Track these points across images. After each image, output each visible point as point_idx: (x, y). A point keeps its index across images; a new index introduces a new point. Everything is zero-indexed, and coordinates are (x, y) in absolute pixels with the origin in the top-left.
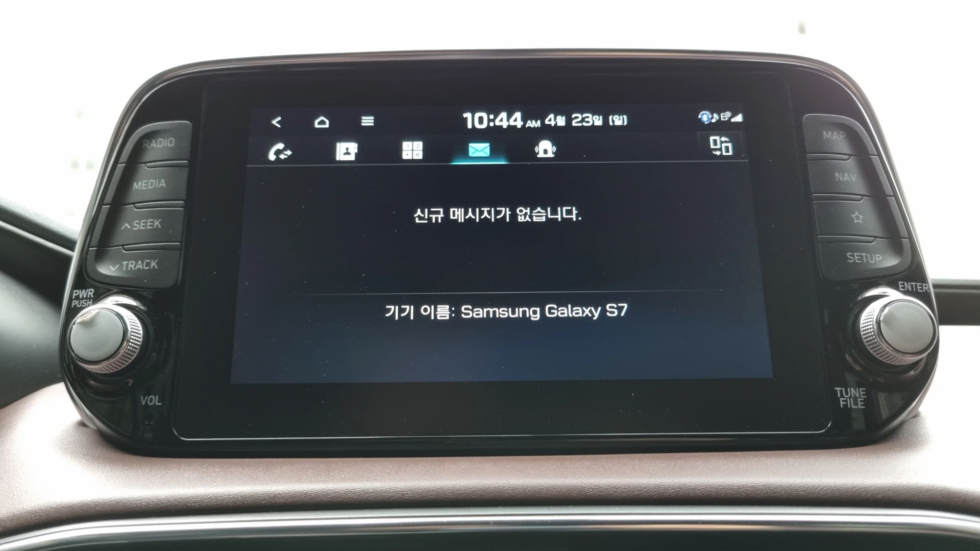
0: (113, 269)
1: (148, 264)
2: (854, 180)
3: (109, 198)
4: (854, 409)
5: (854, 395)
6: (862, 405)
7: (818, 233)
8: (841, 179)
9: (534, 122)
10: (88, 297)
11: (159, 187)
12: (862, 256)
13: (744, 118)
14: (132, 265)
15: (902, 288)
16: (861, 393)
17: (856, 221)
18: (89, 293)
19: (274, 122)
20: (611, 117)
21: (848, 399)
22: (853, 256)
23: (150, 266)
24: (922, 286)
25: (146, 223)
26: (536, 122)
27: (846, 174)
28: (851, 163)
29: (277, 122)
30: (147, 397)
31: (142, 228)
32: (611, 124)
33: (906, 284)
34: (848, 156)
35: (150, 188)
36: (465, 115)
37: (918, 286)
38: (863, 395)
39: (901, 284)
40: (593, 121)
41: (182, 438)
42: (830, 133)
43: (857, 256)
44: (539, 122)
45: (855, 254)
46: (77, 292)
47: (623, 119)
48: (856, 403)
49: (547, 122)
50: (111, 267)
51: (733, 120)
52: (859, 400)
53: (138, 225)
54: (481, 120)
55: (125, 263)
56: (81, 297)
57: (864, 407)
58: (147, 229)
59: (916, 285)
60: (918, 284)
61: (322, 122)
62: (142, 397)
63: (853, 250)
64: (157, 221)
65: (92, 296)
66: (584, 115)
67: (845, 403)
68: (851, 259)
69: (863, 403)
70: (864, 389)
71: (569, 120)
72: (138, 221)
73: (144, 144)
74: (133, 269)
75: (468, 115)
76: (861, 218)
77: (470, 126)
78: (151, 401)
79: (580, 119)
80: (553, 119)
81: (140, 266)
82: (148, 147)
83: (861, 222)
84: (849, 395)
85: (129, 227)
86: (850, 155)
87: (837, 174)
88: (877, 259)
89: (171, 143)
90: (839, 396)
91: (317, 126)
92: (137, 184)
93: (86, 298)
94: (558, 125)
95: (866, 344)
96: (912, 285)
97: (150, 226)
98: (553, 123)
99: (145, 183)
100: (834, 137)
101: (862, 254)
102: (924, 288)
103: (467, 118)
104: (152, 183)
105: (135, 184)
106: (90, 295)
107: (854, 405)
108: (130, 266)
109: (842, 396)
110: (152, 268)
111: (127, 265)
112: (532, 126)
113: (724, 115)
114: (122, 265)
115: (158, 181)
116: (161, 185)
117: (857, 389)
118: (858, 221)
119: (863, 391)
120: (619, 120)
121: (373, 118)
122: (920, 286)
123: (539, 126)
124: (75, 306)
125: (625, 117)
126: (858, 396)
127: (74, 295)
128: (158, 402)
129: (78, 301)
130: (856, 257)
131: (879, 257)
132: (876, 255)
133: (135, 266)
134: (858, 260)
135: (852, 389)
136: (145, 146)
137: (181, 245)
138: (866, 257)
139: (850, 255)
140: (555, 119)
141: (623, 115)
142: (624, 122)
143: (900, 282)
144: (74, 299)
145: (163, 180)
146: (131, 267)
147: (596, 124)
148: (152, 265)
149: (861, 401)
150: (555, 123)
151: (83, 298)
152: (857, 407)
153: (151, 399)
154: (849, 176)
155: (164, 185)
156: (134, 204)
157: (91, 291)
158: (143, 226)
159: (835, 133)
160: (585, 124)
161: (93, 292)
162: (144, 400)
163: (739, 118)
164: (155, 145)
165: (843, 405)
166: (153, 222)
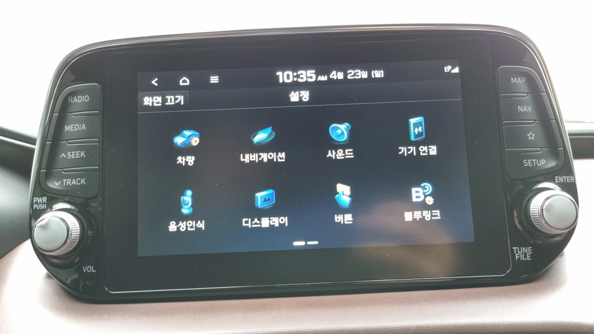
0: (57, 184)
1: (79, 181)
2: (530, 110)
3: (50, 137)
4: (524, 261)
5: (525, 252)
6: (529, 258)
7: (505, 147)
8: (522, 111)
9: (323, 77)
10: (44, 202)
11: (82, 129)
12: (533, 161)
13: (460, 70)
14: (69, 182)
15: (557, 180)
16: (529, 250)
17: (530, 139)
18: (44, 200)
19: (153, 82)
20: (373, 72)
21: (521, 254)
22: (527, 162)
23: (81, 182)
24: (570, 178)
25: (75, 153)
26: (324, 77)
27: (525, 107)
28: (528, 98)
29: (155, 82)
30: (86, 267)
31: (73, 157)
32: (373, 77)
33: (560, 177)
34: (527, 94)
35: (76, 130)
36: (278, 74)
37: (567, 178)
38: (530, 251)
39: (557, 178)
40: (361, 75)
41: (111, 292)
42: (516, 79)
43: (530, 161)
44: (326, 77)
45: (529, 160)
46: (36, 199)
47: (381, 72)
48: (525, 257)
49: (331, 77)
50: (56, 183)
51: (453, 71)
52: (527, 254)
53: (70, 155)
54: (288, 76)
55: (65, 180)
56: (39, 202)
57: (530, 259)
58: (76, 158)
59: (566, 179)
60: (568, 177)
61: (184, 81)
62: (83, 267)
63: (528, 157)
64: (82, 153)
65: (46, 202)
66: (356, 71)
67: (519, 257)
68: (526, 164)
69: (530, 257)
70: (531, 248)
71: (346, 75)
72: (70, 153)
73: (69, 100)
74: (70, 184)
75: (279, 73)
76: (533, 136)
77: (281, 81)
78: (89, 270)
79: (353, 74)
80: (335, 75)
81: (74, 182)
82: (72, 102)
83: (533, 139)
84: (522, 252)
85: (65, 156)
86: (528, 93)
87: (519, 107)
88: (543, 163)
89: (87, 99)
90: (515, 252)
91: (181, 84)
92: (67, 127)
93: (42, 203)
94: (339, 78)
95: (534, 222)
96: (564, 179)
97: (78, 156)
98: (335, 78)
99: (72, 126)
100: (518, 81)
101: (533, 160)
102: (571, 179)
103: (279, 75)
104: (77, 126)
105: (66, 127)
106: (45, 201)
107: (524, 258)
108: (68, 182)
109: (517, 253)
110: (82, 184)
111: (66, 182)
112: (322, 80)
113: (447, 68)
114: (62, 182)
115: (80, 125)
116: (83, 128)
117: (527, 248)
118: (531, 138)
119: (530, 249)
120: (378, 74)
121: (218, 77)
122: (568, 178)
123: (326, 80)
124: (36, 208)
125: (382, 71)
126: (527, 252)
127: (34, 201)
128: (94, 270)
129: (37, 205)
130: (529, 163)
131: (543, 161)
132: (542, 160)
133: (71, 183)
134: (530, 164)
135: (524, 248)
136: (70, 101)
137: (99, 168)
138: (536, 162)
139: (525, 161)
140: (337, 74)
141: (381, 70)
142: (381, 76)
143: (556, 177)
144: (35, 204)
145: (84, 125)
146: (69, 184)
147: (363, 77)
148: (82, 182)
149: (529, 255)
150: (337, 77)
151: (40, 203)
152: (526, 259)
153: (89, 269)
154: (527, 108)
155: (85, 128)
156: (67, 140)
157: (45, 199)
158: (74, 156)
159: (519, 78)
160: (356, 77)
161: (46, 199)
162: (85, 269)
163: (456, 70)
164: (76, 100)
165: (518, 258)
166: (80, 153)
